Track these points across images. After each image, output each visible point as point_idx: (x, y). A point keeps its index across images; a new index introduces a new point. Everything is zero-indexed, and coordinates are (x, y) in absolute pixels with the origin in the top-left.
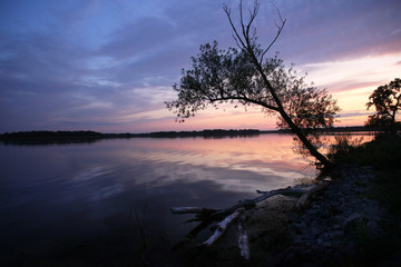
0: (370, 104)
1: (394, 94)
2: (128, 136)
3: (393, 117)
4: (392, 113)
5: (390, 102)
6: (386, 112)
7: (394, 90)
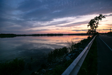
0: (88, 26)
1: (96, 22)
2: (25, 35)
3: (95, 30)
4: (95, 29)
5: (94, 25)
6: (93, 28)
7: (96, 21)
